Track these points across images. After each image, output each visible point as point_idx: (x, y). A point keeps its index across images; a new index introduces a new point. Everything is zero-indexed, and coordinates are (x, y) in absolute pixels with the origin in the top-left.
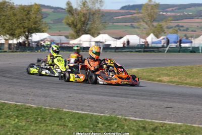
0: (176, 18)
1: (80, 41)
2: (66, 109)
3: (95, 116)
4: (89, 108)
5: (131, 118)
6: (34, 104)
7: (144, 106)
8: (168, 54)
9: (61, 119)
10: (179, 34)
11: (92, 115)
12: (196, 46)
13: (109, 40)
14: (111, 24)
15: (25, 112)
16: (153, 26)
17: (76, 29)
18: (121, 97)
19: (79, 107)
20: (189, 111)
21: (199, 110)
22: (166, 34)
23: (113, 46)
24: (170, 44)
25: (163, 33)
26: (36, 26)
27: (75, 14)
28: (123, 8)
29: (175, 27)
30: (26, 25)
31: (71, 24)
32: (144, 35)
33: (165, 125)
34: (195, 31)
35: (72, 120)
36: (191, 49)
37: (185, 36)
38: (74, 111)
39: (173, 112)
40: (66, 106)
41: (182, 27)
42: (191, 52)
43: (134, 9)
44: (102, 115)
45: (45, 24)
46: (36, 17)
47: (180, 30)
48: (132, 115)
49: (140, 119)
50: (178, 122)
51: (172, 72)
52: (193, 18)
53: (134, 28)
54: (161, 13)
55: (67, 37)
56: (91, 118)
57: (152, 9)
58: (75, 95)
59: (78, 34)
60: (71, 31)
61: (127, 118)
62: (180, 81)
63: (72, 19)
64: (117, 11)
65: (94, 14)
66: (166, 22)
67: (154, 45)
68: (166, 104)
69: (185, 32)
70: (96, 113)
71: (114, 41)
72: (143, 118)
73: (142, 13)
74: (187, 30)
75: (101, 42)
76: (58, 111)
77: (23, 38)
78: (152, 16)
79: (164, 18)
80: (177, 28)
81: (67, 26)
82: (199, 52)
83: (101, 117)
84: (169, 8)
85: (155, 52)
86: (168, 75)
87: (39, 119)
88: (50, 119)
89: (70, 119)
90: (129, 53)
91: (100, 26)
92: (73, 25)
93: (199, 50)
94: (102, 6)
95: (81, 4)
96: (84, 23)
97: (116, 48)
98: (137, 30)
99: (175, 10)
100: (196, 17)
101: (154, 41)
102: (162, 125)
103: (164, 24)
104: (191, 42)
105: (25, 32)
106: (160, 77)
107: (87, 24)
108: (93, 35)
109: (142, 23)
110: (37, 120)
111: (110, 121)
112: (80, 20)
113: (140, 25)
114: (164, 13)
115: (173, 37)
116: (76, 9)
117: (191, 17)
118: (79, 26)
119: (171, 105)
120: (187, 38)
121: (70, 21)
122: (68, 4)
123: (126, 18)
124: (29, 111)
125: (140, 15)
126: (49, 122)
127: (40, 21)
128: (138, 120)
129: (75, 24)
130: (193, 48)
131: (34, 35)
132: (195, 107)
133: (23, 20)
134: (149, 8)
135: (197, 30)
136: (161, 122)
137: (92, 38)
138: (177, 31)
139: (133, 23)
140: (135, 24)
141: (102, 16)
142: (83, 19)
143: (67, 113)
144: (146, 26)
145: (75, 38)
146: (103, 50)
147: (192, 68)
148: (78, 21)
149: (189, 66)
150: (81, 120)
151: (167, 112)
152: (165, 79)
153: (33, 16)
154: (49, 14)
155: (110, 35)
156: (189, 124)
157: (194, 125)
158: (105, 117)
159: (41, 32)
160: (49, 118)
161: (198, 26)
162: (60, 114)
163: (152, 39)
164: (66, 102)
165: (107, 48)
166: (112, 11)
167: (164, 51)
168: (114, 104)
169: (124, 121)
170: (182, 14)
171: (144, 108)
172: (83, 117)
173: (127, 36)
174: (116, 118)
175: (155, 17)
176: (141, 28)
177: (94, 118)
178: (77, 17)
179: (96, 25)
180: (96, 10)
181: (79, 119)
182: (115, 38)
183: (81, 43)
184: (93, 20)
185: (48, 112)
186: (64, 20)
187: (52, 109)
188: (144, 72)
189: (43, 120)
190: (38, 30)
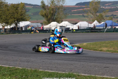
0: (111, 10)
1: (50, 26)
2: (41, 69)
3: (59, 73)
4: (56, 68)
5: (83, 74)
7: (91, 67)
8: (106, 33)
9: (37, 76)
10: (113, 20)
11: (57, 73)
13: (69, 25)
14: (70, 15)
15: (15, 72)
16: (96, 15)
17: (48, 18)
18: (76, 61)
19: (49, 68)
22: (105, 20)
24: (107, 27)
25: (103, 20)
26: (22, 17)
27: (46, 9)
28: (77, 4)
29: (111, 16)
30: (16, 16)
31: (44, 15)
32: (91, 21)
38: (46, 71)
39: (109, 70)
40: (41, 67)
41: (115, 15)
43: (84, 5)
44: (64, 73)
45: (28, 15)
46: (22, 12)
47: (114, 18)
48: (83, 72)
49: (88, 75)
50: (112, 76)
51: (109, 44)
53: (85, 17)
54: (102, 7)
56: (56, 75)
57: (96, 5)
59: (49, 22)
60: (44, 20)
61: (79, 74)
62: (114, 50)
63: (45, 12)
64: (74, 6)
65: (59, 9)
66: (105, 13)
68: (105, 65)
70: (60, 71)
71: (72, 25)
72: (90, 74)
73: (89, 7)
75: (64, 27)
76: (35, 71)
77: (14, 25)
78: (96, 9)
79: (103, 10)
80: (112, 16)
81: (42, 17)
84: (107, 4)
85: (98, 32)
86: (106, 47)
87: (24, 76)
88: (31, 76)
89: (43, 76)
90: (81, 33)
91: (63, 16)
92: (45, 16)
94: (64, 3)
95: (50, 2)
96: (53, 15)
98: (86, 18)
99: (111, 5)
102: (102, 78)
103: (103, 14)
105: (15, 21)
106: (101, 48)
107: (55, 15)
108: (59, 22)
109: (90, 14)
110: (22, 77)
112: (50, 13)
113: (88, 15)
114: (104, 7)
115: (109, 22)
116: (47, 6)
118: (49, 16)
119: (108, 65)
121: (44, 13)
122: (42, 2)
123: (79, 11)
124: (17, 71)
125: (88, 8)
126: (30, 78)
127: (24, 14)
128: (86, 76)
129: (47, 14)
131: (20, 23)
133: (14, 13)
134: (94, 4)
136: (101, 76)
137: (58, 24)
139: (84, 14)
140: (85, 15)
141: (64, 10)
142: (52, 12)
143: (42, 72)
144: (92, 16)
145: (47, 24)
146: (65, 31)
148: (49, 13)
151: (106, 70)
152: (105, 49)
153: (20, 11)
154: (30, 9)
155: (69, 22)
159: (25, 21)
162: (37, 72)
163: (96, 23)
164: (41, 65)
165: (68, 30)
166: (70, 7)
167: (104, 32)
168: (72, 65)
169: (78, 76)
170: (115, 7)
171: (90, 68)
172: (51, 75)
173: (80, 22)
174: (73, 74)
175: (98, 10)
176: (89, 17)
177: (58, 75)
178: (48, 11)
179: (60, 16)
180: (60, 6)
181: (49, 75)
182: (73, 24)
183: (51, 27)
184: (58, 13)
185: (29, 72)
186: (40, 13)
187: (32, 70)
188: (91, 45)
189: (26, 77)
190: (23, 20)
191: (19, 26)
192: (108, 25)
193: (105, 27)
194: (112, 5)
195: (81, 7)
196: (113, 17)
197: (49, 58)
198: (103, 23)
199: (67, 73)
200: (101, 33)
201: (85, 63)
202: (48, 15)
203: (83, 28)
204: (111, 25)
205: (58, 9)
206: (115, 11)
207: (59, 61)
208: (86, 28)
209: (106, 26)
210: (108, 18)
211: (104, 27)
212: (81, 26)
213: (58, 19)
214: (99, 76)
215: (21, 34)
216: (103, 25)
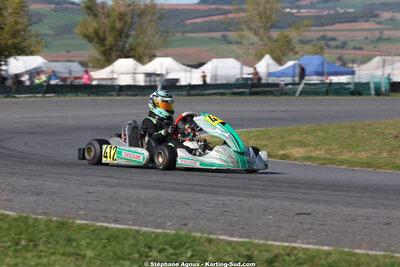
0: (320, 22)
1: (112, 72)
2: (82, 218)
3: (144, 234)
4: (132, 217)
5: (222, 237)
6: (12, 209)
7: (251, 212)
8: (302, 98)
9: (70, 240)
10: (326, 56)
11: (138, 232)
12: (364, 81)
13: (176, 71)
14: (179, 35)
16: (270, 38)
17: (104, 46)
18: (201, 192)
19: (110, 215)
20: (347, 221)
21: (368, 218)
22: (298, 56)
23: (183, 82)
24: (307, 78)
25: (291, 54)
26: (16, 41)
27: (100, 15)
29: (318, 40)
31: (92, 35)
32: (251, 58)
33: (296, 252)
34: (360, 49)
35: (95, 242)
36: (352, 87)
37: (340, 59)
38: (99, 224)
39: (311, 224)
40: (82, 212)
41: (333, 39)
42: (353, 93)
44: (159, 231)
45: (37, 36)
46: (16, 23)
47: (329, 47)
48: (224, 230)
49: (241, 240)
50: (323, 245)
51: (311, 137)
52: (355, 21)
53: (229, 42)
54: (288, 10)
55: (83, 64)
56: (134, 238)
57: (268, 1)
58: (100, 189)
59: (108, 59)
60: (92, 51)
61: (212, 236)
62: (328, 156)
63: (95, 25)
64: (193, 7)
65: (142, 14)
66: (298, 29)
67: (271, 80)
68: (298, 207)
69: (341, 51)
70: (146, 226)
71: (186, 71)
72: (248, 237)
73: (245, 11)
74: (344, 45)
75: (158, 75)
76: (62, 224)
78: (268, 18)
79: (294, 22)
80: (323, 42)
81: (85, 41)
82: (370, 94)
83: (157, 236)
85: (276, 96)
86: (302, 144)
87: (23, 242)
88: (47, 242)
89: (89, 241)
90: (218, 97)
91: (156, 39)
92: (96, 38)
93: (369, 90)
96: (122, 34)
97: (191, 88)
98: (235, 47)
99: (318, 3)
100: (363, 17)
101: (271, 70)
102: (288, 251)
103: (292, 34)
104: (353, 73)
106: (284, 148)
107: (127, 36)
108: (141, 60)
109: (246, 33)
110: (17, 244)
111: (176, 244)
112: (113, 28)
113: (242, 36)
114: (294, 11)
115: (312, 62)
116: (103, 5)
117: (352, 19)
118: (110, 40)
119: (308, 207)
120: (344, 64)
121: (91, 30)
123: (212, 22)
125: (243, 15)
126: (44, 249)
127: (25, 30)
128: (236, 242)
129: (101, 33)
130: (357, 84)
131: (11, 60)
132: (360, 212)
135: (364, 46)
136: (286, 244)
137: (139, 64)
138: (321, 48)
139: (227, 33)
140: (232, 35)
141: (160, 18)
142: (119, 25)
143: (84, 229)
144: (255, 39)
145: (103, 67)
147: (354, 129)
148: (108, 29)
149: (349, 124)
150: (114, 243)
151: (301, 223)
152: (297, 152)
153: (10, 20)
154: (44, 16)
155: (178, 58)
156: (347, 250)
157: (357, 251)
158: (166, 235)
159: (27, 55)
160: (44, 239)
161: (367, 39)
162: (68, 230)
163: (268, 66)
164: (82, 205)
165: (171, 86)
166: (181, 8)
167: (293, 93)
168: (186, 207)
169: (206, 244)
170: (333, 12)
171: (249, 215)
172: (117, 237)
173: (214, 60)
174: (189, 237)
175: (274, 18)
176: (245, 42)
177: (141, 238)
178: (106, 21)
179: (146, 39)
180: (146, 6)
181: (108, 239)
182: (188, 66)
183: (115, 76)
184: (141, 27)
185: (42, 227)
186: (78, 28)
187: (50, 221)
188: (250, 138)
189: (31, 244)
190: (21, 51)
191: (6, 71)
192: (308, 70)
193: (297, 79)
194: (323, 5)
195: (218, 9)
196: (326, 44)
197: (109, 180)
198: (290, 63)
199: (169, 234)
200: (285, 98)
201: (230, 198)
202: (107, 35)
203: (225, 82)
204: (320, 70)
205: (140, 16)
206: (332, 24)
207: (144, 190)
208: (232, 81)
209: (303, 73)
210: (308, 47)
211: (294, 76)
212: (218, 73)
213: (141, 50)
214: (278, 243)
215: (13, 99)
216: (291, 72)
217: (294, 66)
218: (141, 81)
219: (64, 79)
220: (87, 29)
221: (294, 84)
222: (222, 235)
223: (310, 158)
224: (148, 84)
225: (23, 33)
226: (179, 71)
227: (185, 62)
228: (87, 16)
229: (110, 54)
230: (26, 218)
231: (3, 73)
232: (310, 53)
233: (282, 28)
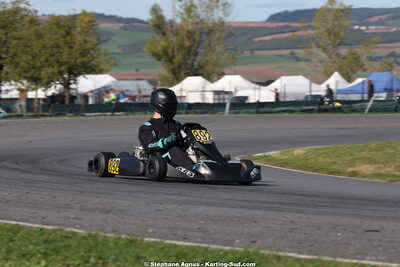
0: (389, 38)
1: (181, 90)
2: (150, 236)
3: (213, 251)
4: (201, 234)
5: (291, 255)
6: (82, 227)
7: (319, 229)
8: (371, 115)
9: (139, 258)
10: (395, 73)
11: (206, 249)
13: (243, 88)
14: (247, 53)
15: (61, 244)
16: (338, 55)
17: (172, 64)
18: (269, 209)
19: (179, 232)
22: (366, 73)
23: (252, 100)
24: (376, 95)
25: (360, 72)
26: (86, 59)
27: (168, 33)
28: (273, 18)
29: (387, 56)
30: (64, 58)
31: (161, 53)
32: (319, 76)
38: (168, 242)
39: (381, 241)
40: (150, 230)
43: (295, 21)
44: (228, 248)
45: (106, 54)
46: (85, 41)
47: (398, 63)
48: (293, 247)
49: (310, 257)
50: (392, 262)
51: (380, 154)
53: (298, 60)
54: (356, 27)
57: (336, 19)
58: (169, 206)
59: (177, 77)
60: (161, 70)
61: (281, 254)
62: (397, 173)
63: (164, 43)
64: (261, 25)
65: (210, 32)
66: (367, 46)
67: (340, 97)
68: (366, 224)
70: (214, 244)
71: (255, 89)
72: (316, 254)
73: (313, 29)
75: (227, 93)
76: (131, 241)
77: (59, 87)
78: (336, 35)
79: (363, 39)
80: (392, 59)
81: (153, 60)
83: (226, 253)
84: (372, 16)
85: (345, 113)
86: (372, 161)
87: (93, 260)
88: (115, 260)
90: (286, 114)
91: (225, 57)
92: (165, 56)
94: (227, 15)
95: (182, 11)
96: (190, 52)
97: (260, 107)
98: (303, 64)
99: (387, 19)
101: (340, 88)
103: (361, 50)
105: (61, 73)
106: (354, 166)
107: (196, 54)
108: (210, 78)
109: (315, 50)
110: (87, 262)
112: (181, 46)
113: (311, 54)
114: (363, 28)
115: (381, 79)
116: (172, 23)
118: (178, 58)
119: (376, 224)
121: (159, 48)
122: (155, 10)
123: (281, 39)
124: (70, 242)
125: (311, 32)
127: (93, 49)
128: (305, 259)
129: (170, 51)
131: (81, 79)
133: (57, 46)
134: (330, 18)
136: (355, 261)
137: (208, 83)
138: (391, 65)
139: (296, 51)
140: (301, 53)
141: (228, 36)
142: (187, 43)
143: (153, 246)
144: (323, 56)
145: (171, 85)
146: (230, 109)
148: (176, 47)
151: (370, 240)
152: (366, 169)
153: (79, 39)
154: (113, 34)
155: (246, 76)
158: (235, 253)
159: (96, 73)
160: (113, 257)
162: (136, 247)
163: (337, 83)
164: (150, 223)
165: (240, 104)
166: (248, 25)
167: (363, 110)
168: (254, 224)
169: (275, 261)
171: (318, 232)
172: (185, 254)
173: (283, 78)
174: (258, 254)
175: (342, 35)
176: (314, 60)
177: (209, 255)
178: (174, 39)
179: (214, 56)
180: (214, 24)
181: (177, 257)
182: (257, 83)
183: (184, 94)
184: (210, 46)
185: (111, 245)
186: (147, 46)
187: (120, 238)
188: (319, 155)
189: (100, 262)
190: (91, 69)
191: (75, 89)
192: (377, 87)
193: (366, 96)
194: (392, 22)
195: (286, 27)
196: (395, 61)
197: (178, 198)
198: (359, 80)
199: (237, 251)
200: (353, 114)
201: (299, 215)
202: (176, 53)
203: (294, 99)
204: (389, 87)
207: (213, 208)
208: (301, 98)
209: (371, 90)
210: (377, 64)
211: (362, 94)
212: (287, 91)
213: (209, 68)
214: (346, 261)
215: (82, 118)
216: (360, 89)
217: (363, 82)
218: (210, 99)
219: (133, 98)
220: (156, 48)
221: (362, 101)
222: (289, 252)
223: (379, 175)
224: (217, 102)
225: (92, 52)
226: (248, 88)
227: (254, 80)
228: (155, 35)
229: (179, 72)
230: (96, 236)
231: (72, 91)
232: (379, 71)
233: (351, 45)
